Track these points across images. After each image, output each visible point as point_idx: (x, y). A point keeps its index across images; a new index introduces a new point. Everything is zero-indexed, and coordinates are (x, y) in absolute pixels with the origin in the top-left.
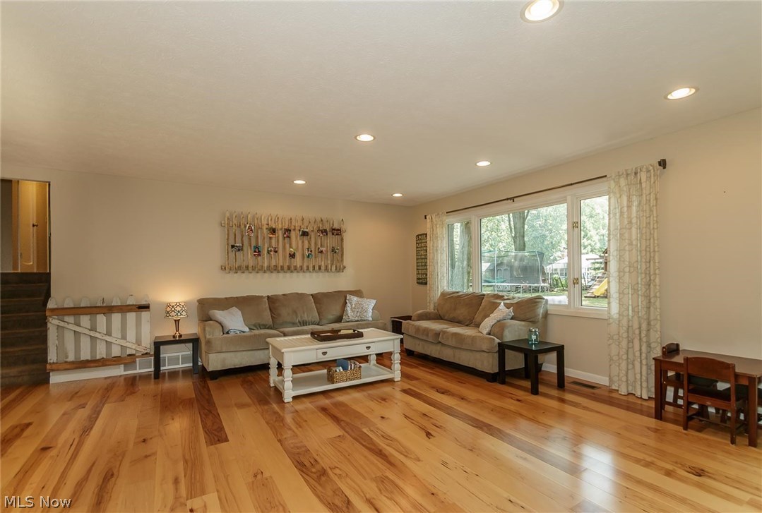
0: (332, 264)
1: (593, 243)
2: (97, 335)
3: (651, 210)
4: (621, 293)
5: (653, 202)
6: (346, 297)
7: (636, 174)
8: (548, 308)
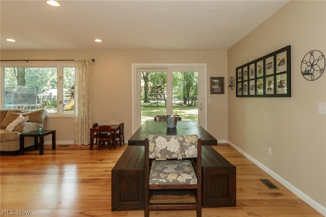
3: (89, 76)
4: (79, 106)
5: (90, 73)
7: (85, 62)
8: (47, 115)
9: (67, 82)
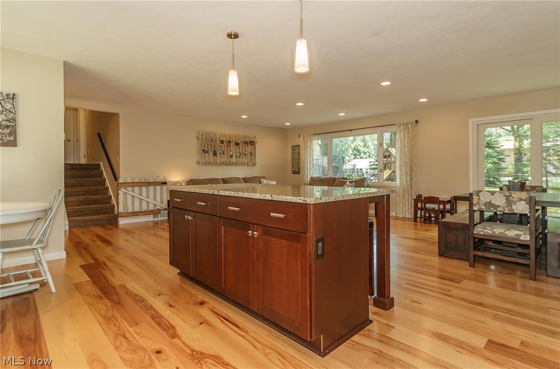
0: (250, 162)
1: (370, 151)
2: (143, 198)
3: (412, 140)
5: (413, 137)
6: (260, 180)
7: (407, 125)
9: (372, 149)
